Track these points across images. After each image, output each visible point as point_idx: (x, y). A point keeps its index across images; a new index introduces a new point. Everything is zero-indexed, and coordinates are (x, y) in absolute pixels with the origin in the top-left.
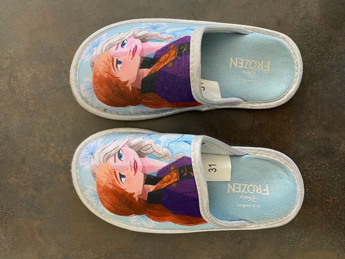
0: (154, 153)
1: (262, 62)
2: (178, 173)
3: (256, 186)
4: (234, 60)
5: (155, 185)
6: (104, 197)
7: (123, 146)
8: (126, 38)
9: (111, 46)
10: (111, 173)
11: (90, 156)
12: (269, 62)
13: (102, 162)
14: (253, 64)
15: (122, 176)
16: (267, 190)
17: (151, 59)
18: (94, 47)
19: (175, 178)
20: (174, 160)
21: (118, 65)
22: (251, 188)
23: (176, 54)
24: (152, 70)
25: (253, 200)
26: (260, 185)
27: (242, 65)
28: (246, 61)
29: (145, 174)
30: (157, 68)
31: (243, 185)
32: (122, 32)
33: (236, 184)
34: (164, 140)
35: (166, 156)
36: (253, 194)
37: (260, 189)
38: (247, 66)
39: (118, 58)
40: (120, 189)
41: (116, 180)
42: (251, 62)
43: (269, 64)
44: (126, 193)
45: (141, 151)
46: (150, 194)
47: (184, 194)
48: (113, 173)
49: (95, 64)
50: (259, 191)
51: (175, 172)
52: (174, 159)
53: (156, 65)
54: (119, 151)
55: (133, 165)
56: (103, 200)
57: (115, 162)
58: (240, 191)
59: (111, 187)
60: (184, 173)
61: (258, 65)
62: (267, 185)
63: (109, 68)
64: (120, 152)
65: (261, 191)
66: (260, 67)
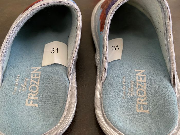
1: (146, 103)
3: (36, 94)
4: (143, 73)
12: (147, 111)
14: (141, 92)
16: (31, 104)
22: (34, 89)
25: (22, 89)
26: (37, 98)
27: (139, 81)
28: (143, 85)
31: (39, 80)
33: (40, 74)
36: (28, 90)
37: (33, 98)
38: (139, 86)
42: (143, 90)
43: (144, 111)
50: (31, 96)
58: (32, 77)
61: (142, 98)
62: (37, 105)
65: (31, 98)
66: (140, 101)
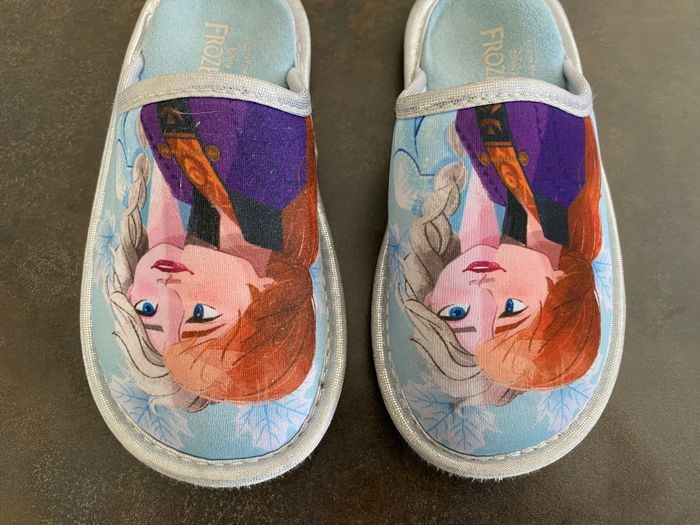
0: (448, 212)
2: (497, 144)
5: (526, 215)
6: (563, 370)
7: (429, 308)
8: (130, 309)
9: (149, 349)
10: (503, 341)
11: (458, 411)
13: (475, 370)
15: (509, 311)
17: (194, 212)
18: (148, 407)
19: (507, 153)
20: (466, 154)
21: (206, 316)
23: (187, 135)
24: (225, 210)
29: (502, 241)
30: (221, 193)
32: (113, 326)
34: (413, 193)
35: (455, 179)
39: (187, 318)
40: (540, 317)
41: (520, 328)
44: (548, 302)
45: (442, 251)
46: (548, 235)
47: (542, 136)
48: (502, 335)
49: (198, 394)
51: (494, 155)
52: (461, 156)
53: (210, 198)
54: (444, 318)
55: (480, 276)
56: (571, 371)
57: (471, 329)
59: (537, 345)
60: (496, 129)
61: (214, 44)
63: (212, 344)
64: (448, 315)
